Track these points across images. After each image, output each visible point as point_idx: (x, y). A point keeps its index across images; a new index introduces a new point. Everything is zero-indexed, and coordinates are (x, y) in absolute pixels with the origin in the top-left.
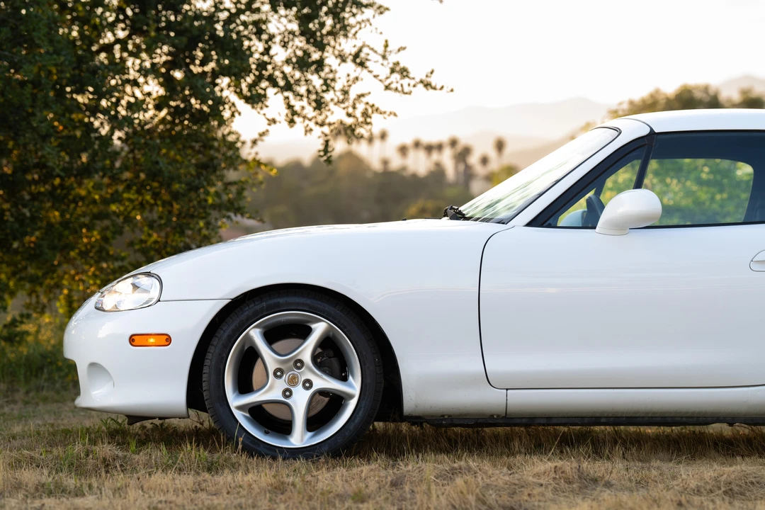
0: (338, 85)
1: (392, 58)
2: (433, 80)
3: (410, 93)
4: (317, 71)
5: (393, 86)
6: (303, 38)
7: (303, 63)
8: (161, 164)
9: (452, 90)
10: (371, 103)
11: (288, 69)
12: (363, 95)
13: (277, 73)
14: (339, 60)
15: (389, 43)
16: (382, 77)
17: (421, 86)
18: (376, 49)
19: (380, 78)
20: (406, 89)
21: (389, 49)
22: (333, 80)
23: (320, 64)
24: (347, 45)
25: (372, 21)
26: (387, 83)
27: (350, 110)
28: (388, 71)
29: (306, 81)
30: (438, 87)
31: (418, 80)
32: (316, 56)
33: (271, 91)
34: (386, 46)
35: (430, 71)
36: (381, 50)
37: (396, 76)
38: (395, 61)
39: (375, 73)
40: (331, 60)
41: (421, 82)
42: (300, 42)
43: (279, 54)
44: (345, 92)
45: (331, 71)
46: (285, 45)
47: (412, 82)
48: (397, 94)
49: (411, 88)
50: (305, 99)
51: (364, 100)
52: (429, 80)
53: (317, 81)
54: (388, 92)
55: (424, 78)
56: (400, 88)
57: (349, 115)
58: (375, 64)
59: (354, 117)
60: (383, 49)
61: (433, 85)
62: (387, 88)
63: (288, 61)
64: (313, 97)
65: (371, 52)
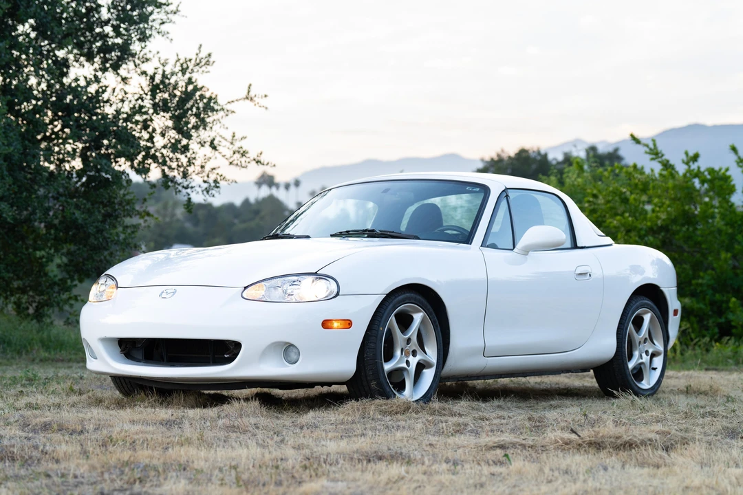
0: (198, 162)
1: (237, 144)
2: (262, 159)
3: (246, 167)
4: (183, 153)
5: (235, 162)
6: (174, 131)
7: (175, 147)
8: (76, 215)
9: (274, 166)
10: (220, 174)
11: (164, 151)
12: (214, 169)
13: (158, 154)
14: (199, 145)
15: (236, 135)
16: (228, 156)
17: (254, 162)
18: (226, 138)
19: (226, 157)
20: (244, 164)
21: (235, 138)
22: (195, 158)
23: (186, 148)
24: (205, 135)
25: (221, 120)
26: (231, 161)
27: (206, 179)
28: (232, 153)
29: (177, 159)
30: (265, 163)
31: (252, 158)
32: (184, 142)
33: (153, 166)
34: (234, 136)
35: (260, 152)
36: (229, 138)
37: (237, 155)
38: (240, 146)
39: (223, 154)
40: (194, 146)
41: (254, 160)
42: (173, 134)
43: (159, 141)
44: (202, 167)
45: (194, 153)
46: (163, 135)
47: (248, 160)
48: (238, 168)
49: (247, 164)
50: (176, 171)
51: (215, 171)
52: (259, 159)
53: (184, 160)
54: (231, 166)
55: (256, 157)
56: (239, 164)
57: (205, 182)
58: (225, 149)
59: (208, 183)
60: (231, 138)
61: (262, 162)
62: (231, 163)
63: (164, 147)
64: (182, 169)
65: (222, 140)
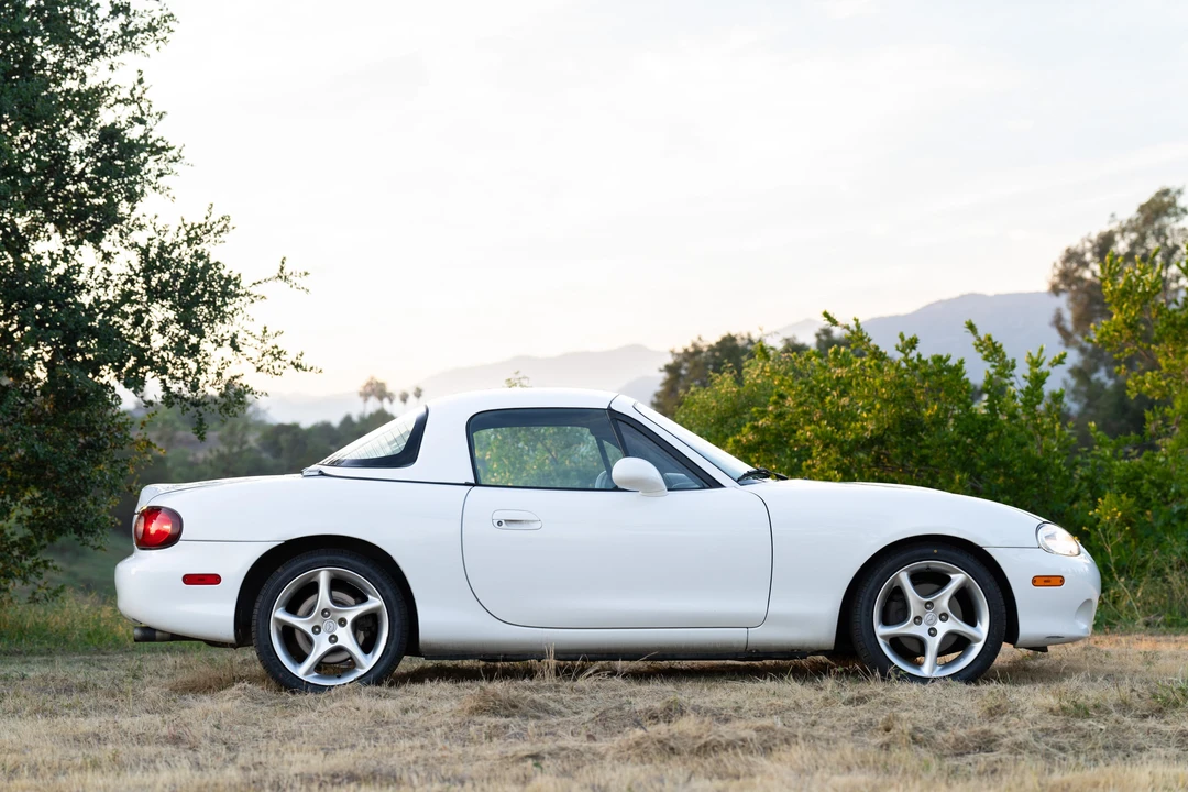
0: (212, 369)
1: (270, 343)
2: (303, 362)
3: (281, 374)
4: (190, 356)
5: (264, 368)
6: (178, 326)
7: (180, 348)
8: (36, 447)
9: (320, 371)
10: (245, 384)
11: (165, 354)
12: (237, 377)
13: (155, 358)
14: (215, 345)
15: (267, 329)
16: (255, 359)
17: (291, 368)
18: (254, 334)
19: (253, 360)
20: (278, 371)
21: (267, 334)
22: (207, 363)
23: (195, 349)
24: (221, 329)
26: (259, 366)
28: (261, 354)
29: (183, 364)
30: (308, 368)
31: (289, 362)
32: (194, 340)
33: (150, 375)
34: (266, 332)
35: (298, 353)
36: (259, 334)
37: (268, 358)
38: (273, 345)
39: (248, 356)
40: (207, 345)
41: (293, 363)
42: (174, 328)
43: (157, 341)
44: (219, 375)
45: (206, 355)
46: (162, 330)
47: (283, 364)
48: (268, 375)
49: (281, 369)
50: (181, 382)
51: (238, 381)
52: (299, 362)
53: (192, 365)
54: (260, 373)
55: (296, 359)
56: (271, 370)
58: (251, 349)
60: (263, 334)
61: (303, 366)
62: (259, 369)
63: (164, 348)
64: (190, 379)
65: (249, 337)
